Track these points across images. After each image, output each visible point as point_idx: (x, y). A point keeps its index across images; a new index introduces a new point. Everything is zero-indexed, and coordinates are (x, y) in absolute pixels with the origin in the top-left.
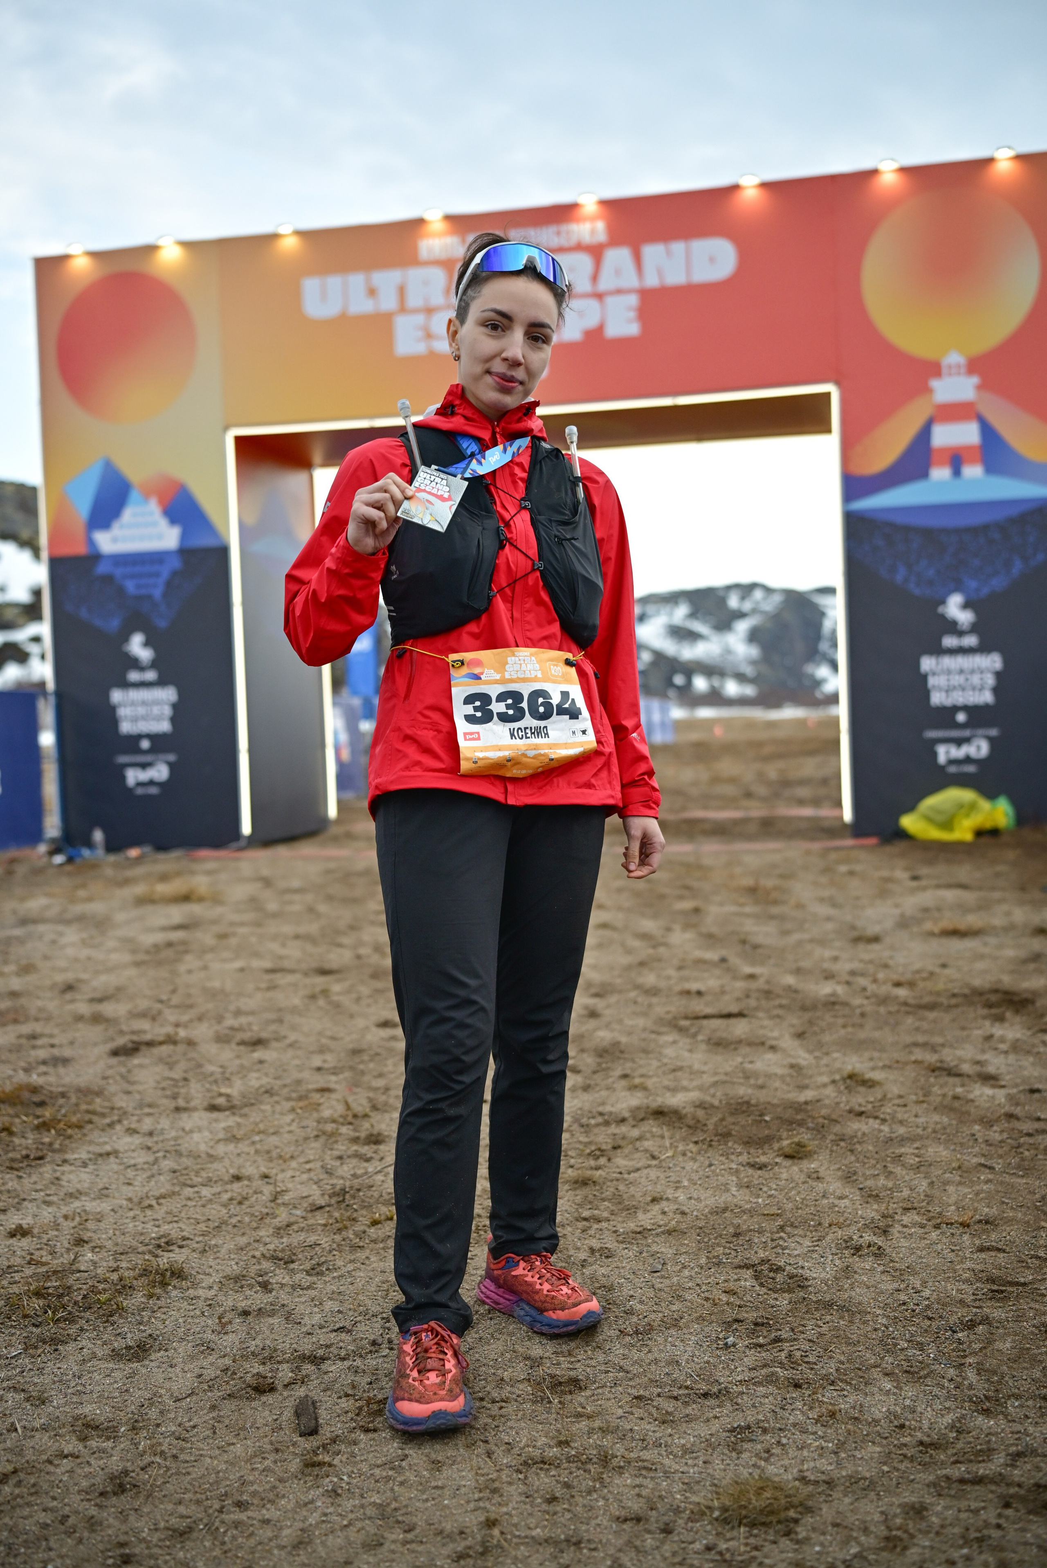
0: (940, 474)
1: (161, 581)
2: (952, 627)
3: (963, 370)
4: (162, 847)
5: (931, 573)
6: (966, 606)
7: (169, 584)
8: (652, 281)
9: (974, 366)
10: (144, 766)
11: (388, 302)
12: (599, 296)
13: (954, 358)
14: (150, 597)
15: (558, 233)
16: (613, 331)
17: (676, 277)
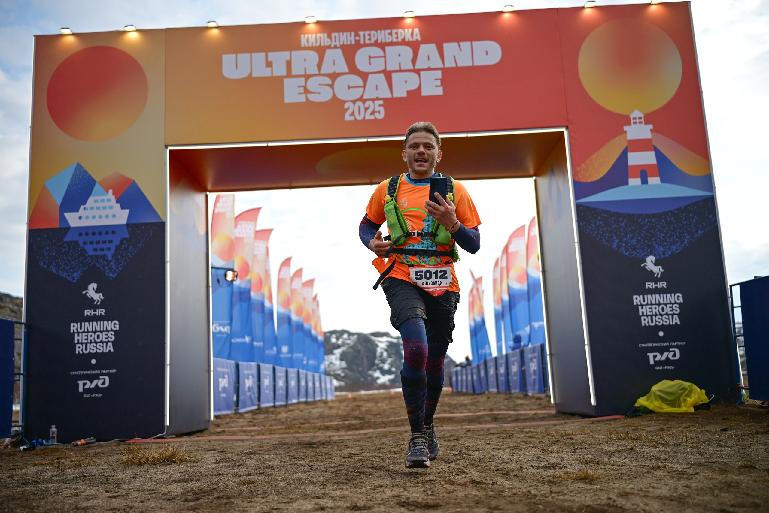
0: (635, 182)
1: (113, 247)
2: (650, 276)
3: (643, 120)
4: (102, 438)
5: (634, 241)
6: (656, 264)
7: (118, 248)
8: (450, 63)
9: (648, 119)
10: (91, 378)
11: (280, 70)
12: (418, 72)
13: (636, 114)
14: (104, 257)
15: (390, 34)
16: (425, 93)
17: (465, 61)
